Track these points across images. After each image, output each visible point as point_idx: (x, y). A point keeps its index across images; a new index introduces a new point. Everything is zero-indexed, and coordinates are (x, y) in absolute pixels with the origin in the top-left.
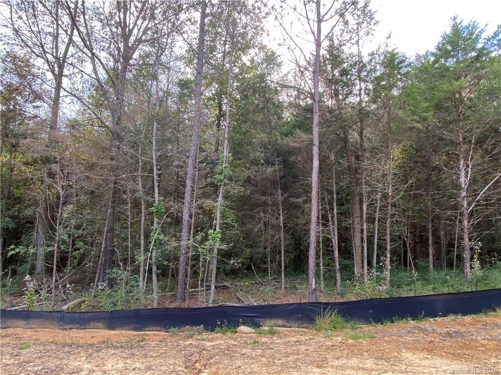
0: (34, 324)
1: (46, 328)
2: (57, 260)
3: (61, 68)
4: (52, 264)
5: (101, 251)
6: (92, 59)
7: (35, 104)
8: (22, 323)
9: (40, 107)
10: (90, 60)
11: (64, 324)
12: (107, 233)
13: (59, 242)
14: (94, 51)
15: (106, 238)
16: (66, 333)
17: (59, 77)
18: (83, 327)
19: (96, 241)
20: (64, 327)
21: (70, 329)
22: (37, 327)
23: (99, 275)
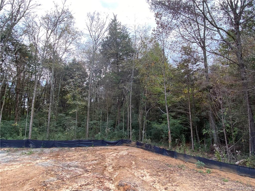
0: (224, 169)
1: (231, 173)
2: (226, 137)
3: (204, 43)
4: (225, 139)
5: (249, 133)
6: (218, 31)
7: (197, 64)
8: (218, 167)
9: (199, 64)
10: (217, 32)
11: (241, 173)
12: (250, 122)
13: (225, 127)
14: (218, 26)
15: (250, 125)
16: (243, 178)
17: (204, 48)
18: (253, 177)
19: (245, 127)
20: (241, 174)
21: (245, 176)
22: (226, 171)
23: (251, 147)
